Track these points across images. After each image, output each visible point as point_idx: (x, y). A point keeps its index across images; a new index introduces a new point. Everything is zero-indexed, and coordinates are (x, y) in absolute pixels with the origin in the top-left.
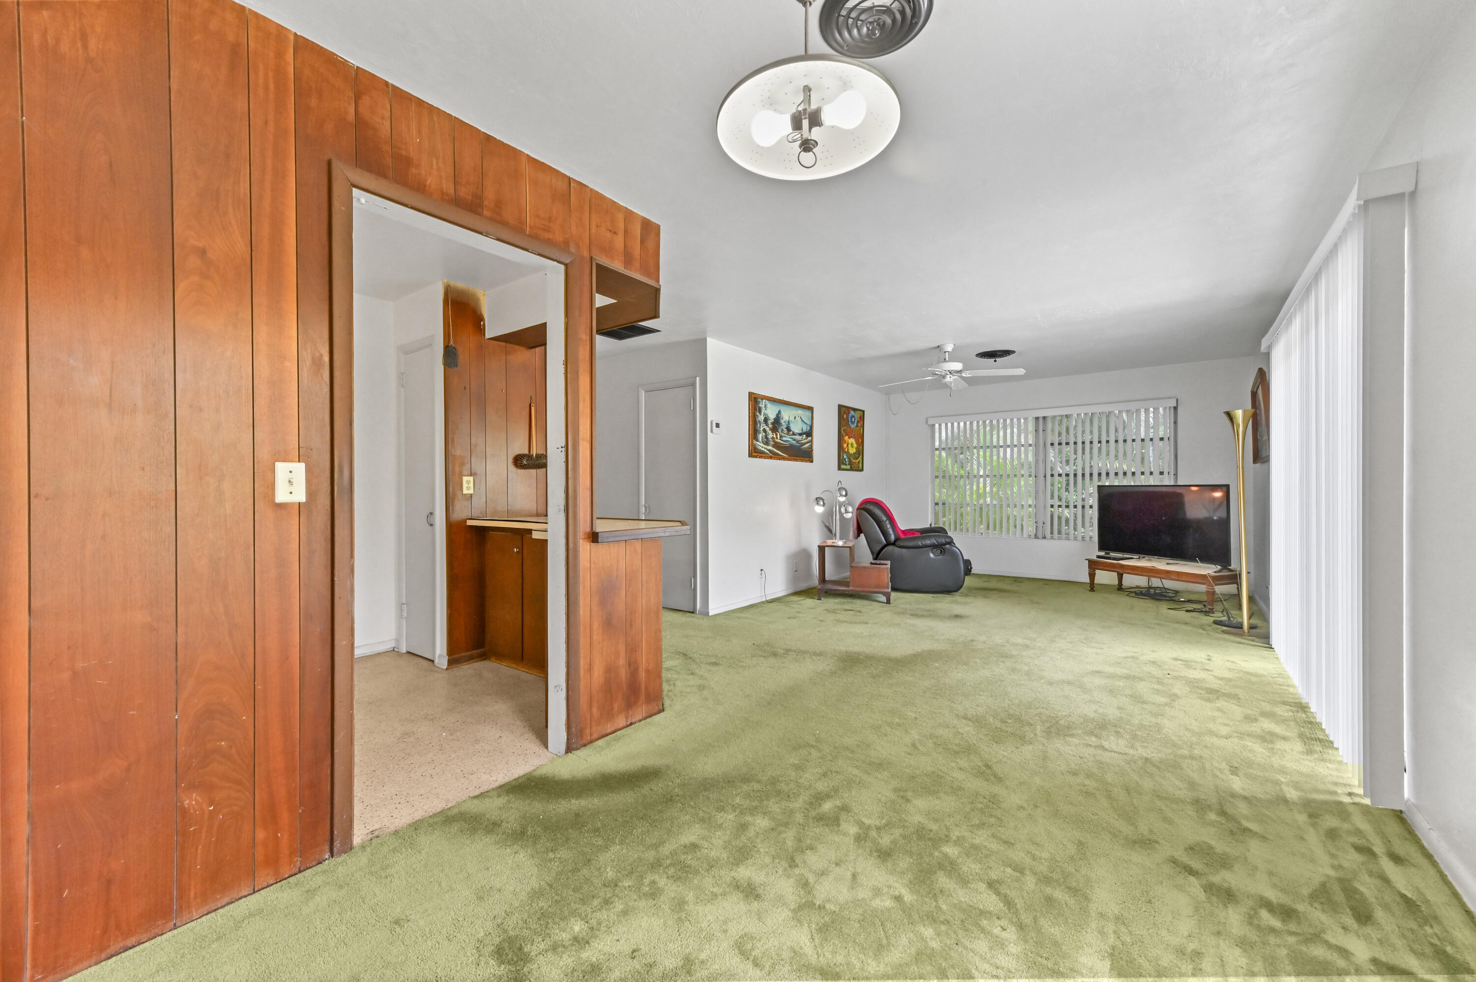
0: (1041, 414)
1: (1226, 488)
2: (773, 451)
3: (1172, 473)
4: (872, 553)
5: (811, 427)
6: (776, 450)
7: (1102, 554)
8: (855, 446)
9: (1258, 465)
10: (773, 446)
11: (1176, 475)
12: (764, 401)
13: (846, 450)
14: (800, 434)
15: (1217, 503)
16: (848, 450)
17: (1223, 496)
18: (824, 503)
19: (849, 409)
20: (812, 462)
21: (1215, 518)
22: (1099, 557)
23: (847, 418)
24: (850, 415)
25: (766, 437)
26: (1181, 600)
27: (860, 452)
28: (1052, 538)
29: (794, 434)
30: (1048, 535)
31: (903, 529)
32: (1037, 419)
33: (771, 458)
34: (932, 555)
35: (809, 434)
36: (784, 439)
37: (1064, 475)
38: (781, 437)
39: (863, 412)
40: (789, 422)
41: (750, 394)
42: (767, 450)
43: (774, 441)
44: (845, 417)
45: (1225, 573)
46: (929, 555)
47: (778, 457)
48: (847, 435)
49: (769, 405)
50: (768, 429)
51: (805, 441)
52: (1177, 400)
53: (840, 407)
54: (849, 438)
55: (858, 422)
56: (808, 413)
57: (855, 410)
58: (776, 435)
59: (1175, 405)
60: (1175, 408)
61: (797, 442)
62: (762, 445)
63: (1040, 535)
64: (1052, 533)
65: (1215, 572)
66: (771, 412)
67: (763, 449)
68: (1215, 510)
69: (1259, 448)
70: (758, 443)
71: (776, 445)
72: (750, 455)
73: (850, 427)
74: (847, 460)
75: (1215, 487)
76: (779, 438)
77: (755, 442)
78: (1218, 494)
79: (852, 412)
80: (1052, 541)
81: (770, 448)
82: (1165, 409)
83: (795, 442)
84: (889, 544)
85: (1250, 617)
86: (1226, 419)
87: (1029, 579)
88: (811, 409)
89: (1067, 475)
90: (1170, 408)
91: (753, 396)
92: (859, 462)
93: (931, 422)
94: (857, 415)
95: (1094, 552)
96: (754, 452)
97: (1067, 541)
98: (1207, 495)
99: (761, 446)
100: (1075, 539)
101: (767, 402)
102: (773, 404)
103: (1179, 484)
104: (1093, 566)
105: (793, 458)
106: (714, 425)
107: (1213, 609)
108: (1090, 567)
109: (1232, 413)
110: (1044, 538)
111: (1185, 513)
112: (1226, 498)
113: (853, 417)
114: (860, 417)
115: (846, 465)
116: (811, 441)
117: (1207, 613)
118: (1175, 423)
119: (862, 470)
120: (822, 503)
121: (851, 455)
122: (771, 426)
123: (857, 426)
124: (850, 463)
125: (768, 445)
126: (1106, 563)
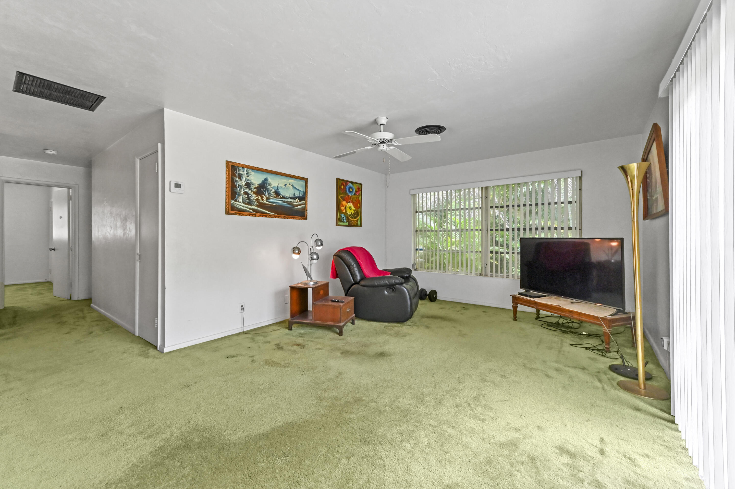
0: (484, 185)
1: (621, 241)
2: (258, 210)
3: (578, 229)
4: (344, 290)
5: (305, 193)
6: (261, 209)
7: (523, 291)
8: (353, 208)
9: (648, 221)
10: (258, 206)
11: (581, 229)
12: (246, 169)
13: (344, 211)
14: (291, 198)
15: (614, 250)
16: (346, 211)
17: (618, 245)
18: (299, 251)
19: (346, 182)
20: (306, 219)
21: (613, 261)
22: (520, 294)
23: (345, 188)
24: (348, 186)
25: (249, 199)
26: (584, 333)
27: (358, 213)
28: (491, 276)
29: (284, 197)
30: (489, 274)
31: (381, 270)
32: (482, 188)
33: (255, 215)
34: (386, 292)
35: (303, 198)
36: (271, 201)
37: (511, 230)
38: (267, 199)
39: (361, 185)
40: (278, 188)
41: (227, 162)
42: (250, 209)
43: (258, 202)
44: (342, 187)
45: (620, 316)
46: (384, 292)
47: (265, 214)
48: (344, 200)
49: (252, 173)
50: (250, 192)
51: (298, 203)
52: (582, 171)
53: (338, 180)
54: (347, 202)
55: (356, 192)
56: (303, 183)
57: (352, 183)
58: (262, 198)
59: (580, 175)
60: (581, 178)
61: (288, 204)
62: (243, 205)
63: (484, 273)
64: (491, 271)
65: (611, 315)
66: (256, 179)
67: (245, 208)
68: (613, 255)
69: (649, 206)
70: (238, 203)
71: (261, 205)
72: (227, 213)
73: (348, 195)
74: (344, 218)
75: (612, 240)
76: (265, 200)
77: (232, 202)
78: (614, 244)
79: (350, 185)
80: (491, 278)
81: (253, 207)
82: (573, 178)
83: (286, 204)
84: (356, 283)
85: (646, 364)
86: (620, 174)
87: (475, 305)
88: (305, 180)
89: (513, 229)
90: (576, 177)
91: (231, 164)
92: (357, 221)
93: (413, 192)
94: (355, 187)
95: (517, 289)
96: (233, 211)
97: (502, 278)
98: (606, 243)
99: (240, 205)
100: (508, 277)
101: (250, 171)
102: (257, 172)
103: (583, 237)
104: (516, 300)
105: (283, 216)
106: (173, 185)
107: (609, 348)
108: (513, 301)
109: (626, 166)
110: (486, 275)
111: (590, 258)
112: (620, 246)
113: (350, 188)
114: (359, 189)
115: (344, 222)
116: (306, 204)
117: (604, 352)
118: (581, 189)
119: (360, 226)
120: (297, 252)
121: (349, 215)
122: (254, 190)
123: (355, 194)
124: (348, 220)
125: (251, 205)
126: (523, 299)
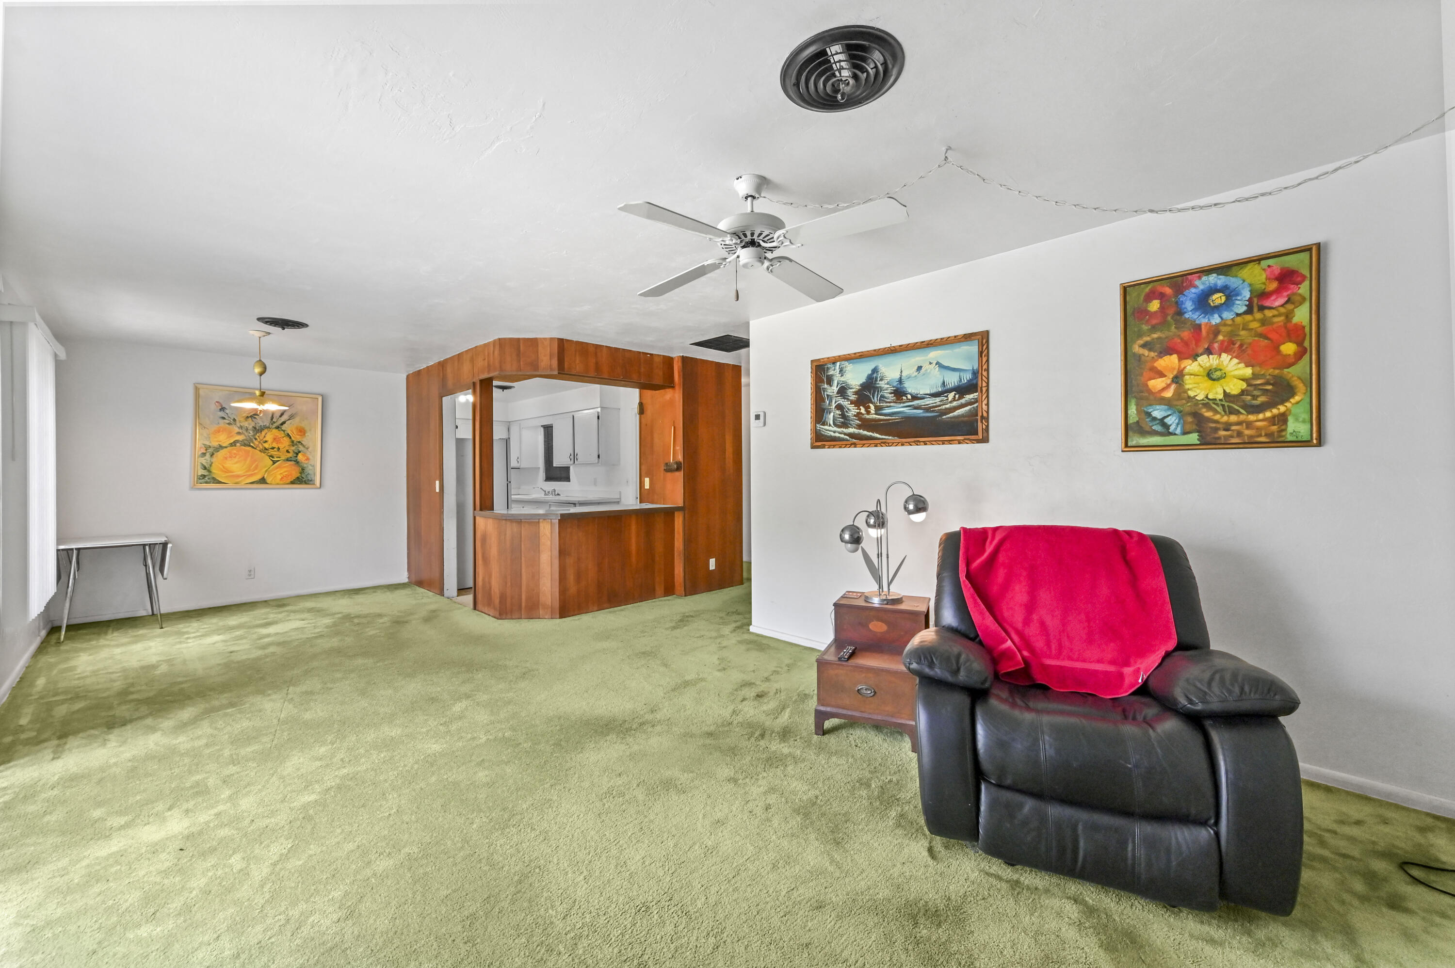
2: (860, 434)
5: (981, 372)
6: (865, 433)
10: (859, 427)
12: (838, 364)
13: (1167, 394)
14: (936, 395)
16: (1181, 392)
20: (986, 439)
24: (1193, 292)
25: (843, 416)
29: (915, 398)
33: (855, 445)
35: (974, 385)
36: (887, 411)
38: (878, 409)
40: (900, 380)
41: (814, 362)
42: (845, 434)
43: (860, 419)
44: (1155, 305)
47: (877, 441)
48: (1166, 352)
49: (849, 367)
50: (846, 403)
51: (955, 404)
54: (1192, 356)
56: (972, 347)
58: (867, 409)
61: (927, 409)
62: (835, 429)
66: (855, 376)
67: (837, 435)
70: (826, 427)
71: (866, 424)
72: (813, 446)
73: (1198, 326)
74: (1172, 420)
76: (873, 411)
77: (820, 426)
81: (851, 430)
83: (921, 411)
88: (980, 338)
91: (817, 364)
96: (820, 440)
99: (830, 430)
101: (845, 364)
102: (858, 362)
105: (914, 440)
113: (1210, 292)
116: (981, 399)
122: (853, 397)
125: (847, 427)
